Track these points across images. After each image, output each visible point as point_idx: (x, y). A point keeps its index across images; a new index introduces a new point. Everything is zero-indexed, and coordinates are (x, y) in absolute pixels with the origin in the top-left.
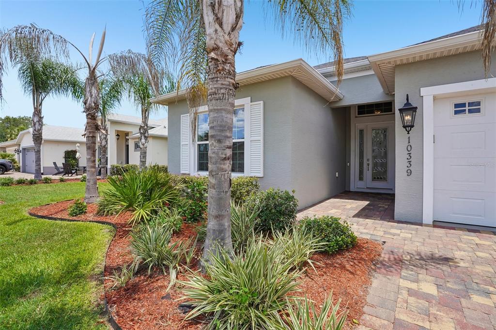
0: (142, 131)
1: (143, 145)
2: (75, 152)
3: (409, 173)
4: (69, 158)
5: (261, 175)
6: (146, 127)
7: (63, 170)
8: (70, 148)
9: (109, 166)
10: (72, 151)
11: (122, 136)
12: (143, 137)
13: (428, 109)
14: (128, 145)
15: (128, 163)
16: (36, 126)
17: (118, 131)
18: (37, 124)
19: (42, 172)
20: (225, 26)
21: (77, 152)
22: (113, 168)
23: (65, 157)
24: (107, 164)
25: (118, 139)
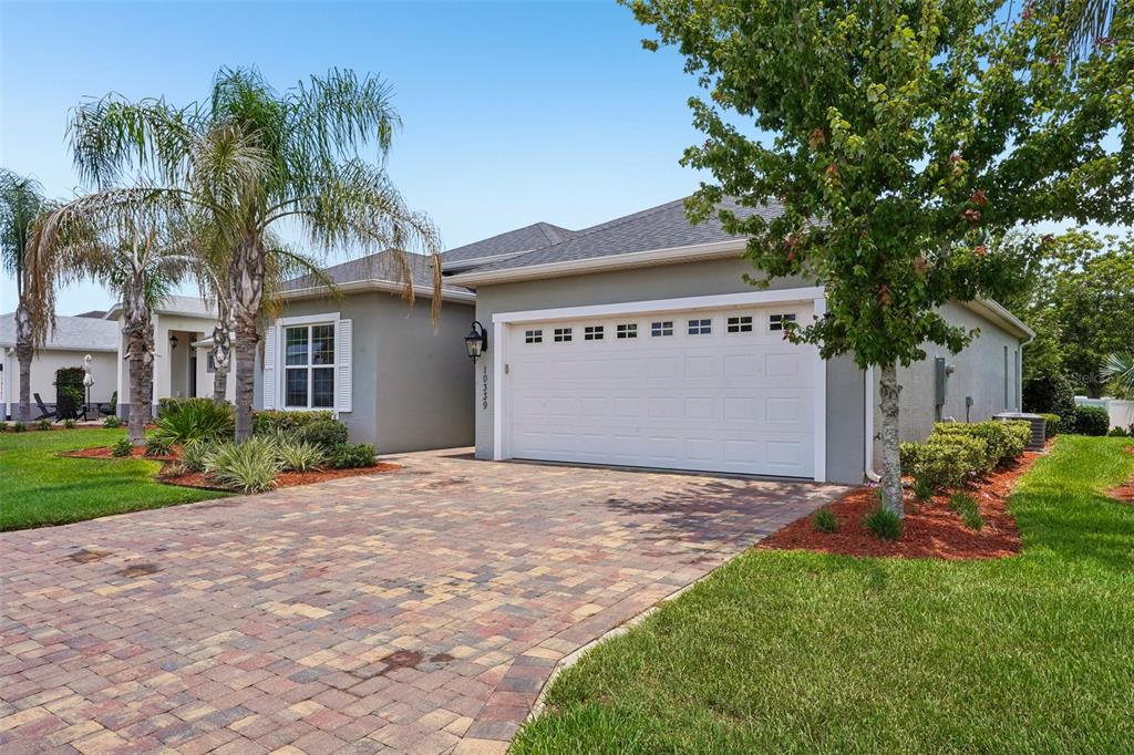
0: (218, 338)
1: (221, 362)
2: (80, 373)
3: (485, 406)
4: (66, 384)
5: (348, 410)
6: (225, 331)
7: (54, 410)
8: (68, 363)
9: (155, 402)
10: (73, 370)
11: (183, 342)
12: (220, 348)
13: (498, 336)
14: (195, 359)
15: (195, 396)
16: (24, 330)
17: (174, 332)
18: (26, 325)
19: (8, 414)
20: (244, 302)
21: (84, 373)
22: (163, 403)
23: (58, 384)
24: (151, 398)
25: (174, 346)
